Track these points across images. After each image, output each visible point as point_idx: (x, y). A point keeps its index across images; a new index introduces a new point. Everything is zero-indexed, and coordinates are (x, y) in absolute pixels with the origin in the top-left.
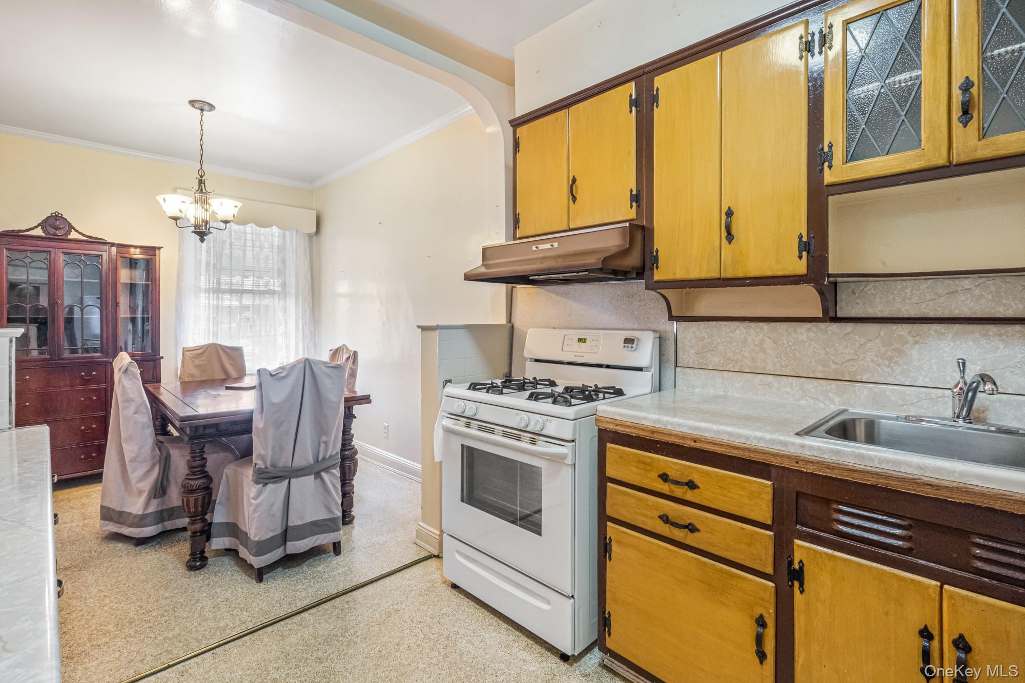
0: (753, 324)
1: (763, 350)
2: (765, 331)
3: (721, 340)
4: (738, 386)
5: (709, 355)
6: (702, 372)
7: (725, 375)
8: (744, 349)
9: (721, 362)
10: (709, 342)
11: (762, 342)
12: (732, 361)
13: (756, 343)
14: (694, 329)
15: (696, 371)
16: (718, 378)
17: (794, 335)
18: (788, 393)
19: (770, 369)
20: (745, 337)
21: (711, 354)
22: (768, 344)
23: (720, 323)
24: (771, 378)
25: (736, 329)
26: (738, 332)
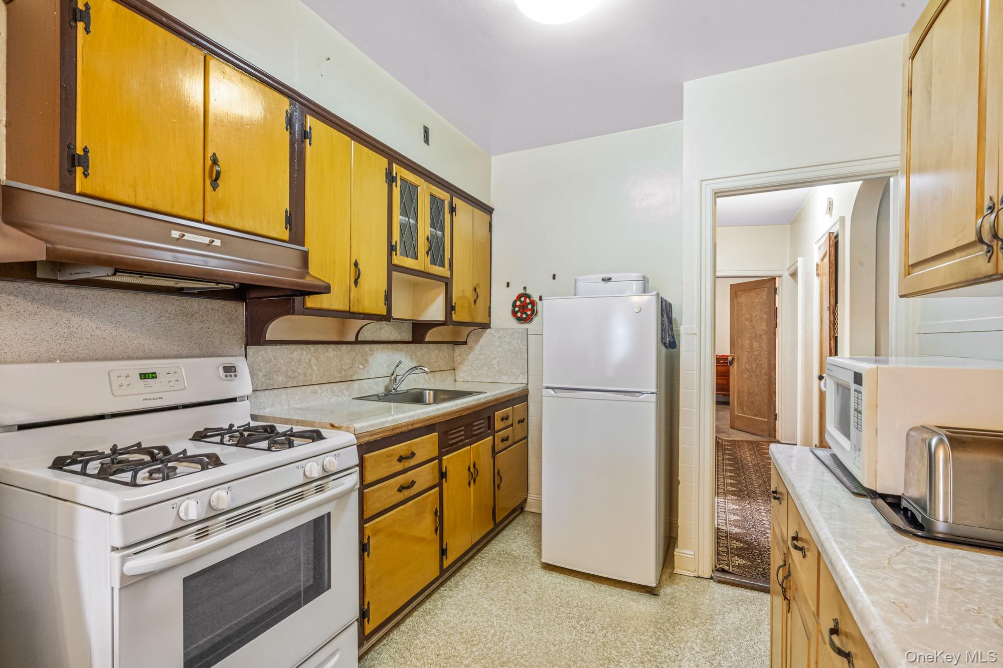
0: (304, 347)
1: (311, 366)
2: (312, 351)
3: (284, 361)
4: (297, 398)
5: (275, 375)
6: (271, 392)
7: (288, 391)
8: (299, 367)
9: (284, 380)
10: (275, 364)
11: (310, 360)
12: (291, 378)
13: (307, 361)
14: (263, 352)
15: (266, 392)
16: (283, 394)
17: (327, 354)
18: (325, 396)
19: (315, 380)
20: (300, 357)
21: (276, 374)
22: (314, 361)
23: (283, 346)
24: (316, 387)
25: (294, 351)
26: (295, 354)
